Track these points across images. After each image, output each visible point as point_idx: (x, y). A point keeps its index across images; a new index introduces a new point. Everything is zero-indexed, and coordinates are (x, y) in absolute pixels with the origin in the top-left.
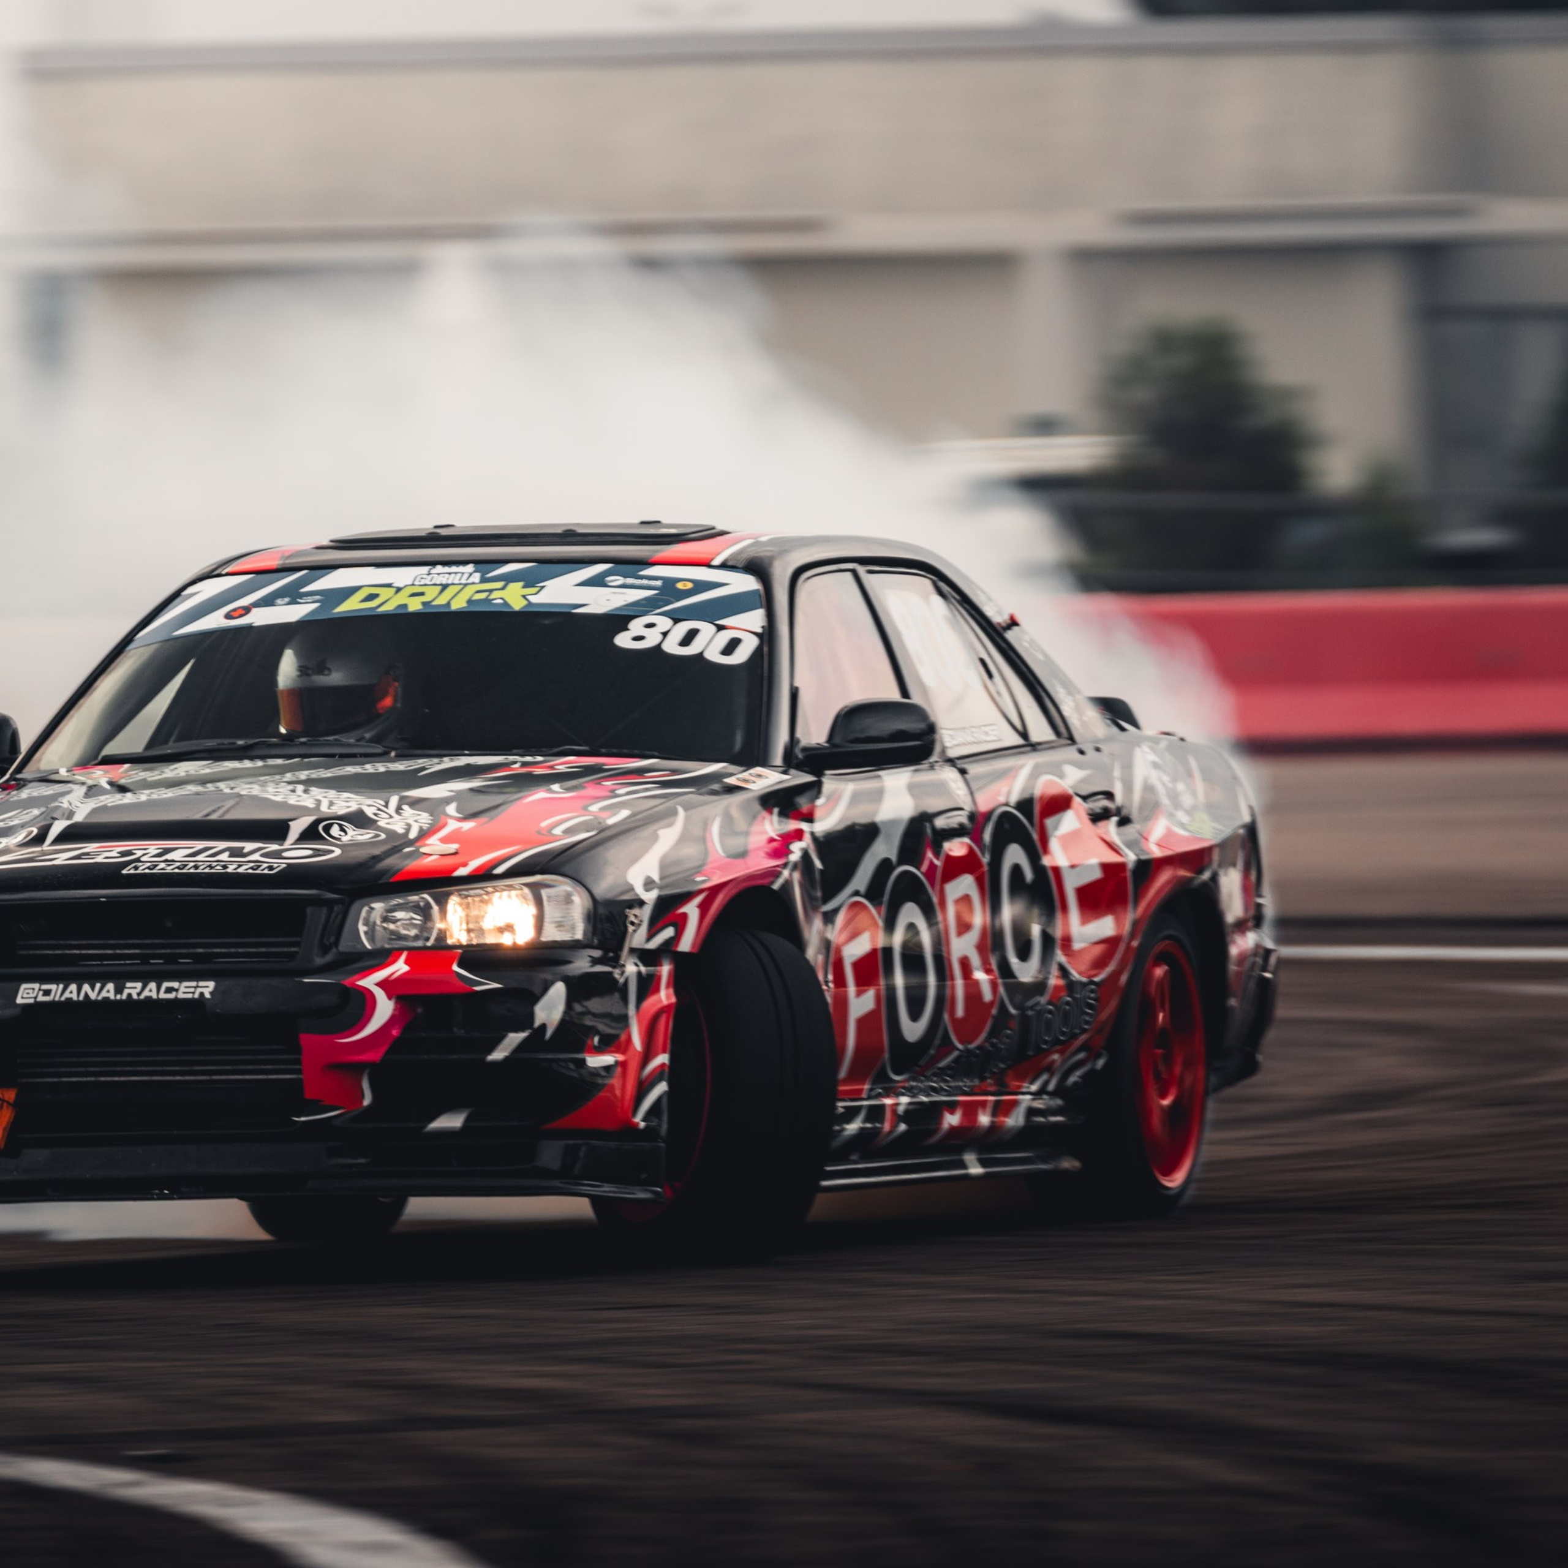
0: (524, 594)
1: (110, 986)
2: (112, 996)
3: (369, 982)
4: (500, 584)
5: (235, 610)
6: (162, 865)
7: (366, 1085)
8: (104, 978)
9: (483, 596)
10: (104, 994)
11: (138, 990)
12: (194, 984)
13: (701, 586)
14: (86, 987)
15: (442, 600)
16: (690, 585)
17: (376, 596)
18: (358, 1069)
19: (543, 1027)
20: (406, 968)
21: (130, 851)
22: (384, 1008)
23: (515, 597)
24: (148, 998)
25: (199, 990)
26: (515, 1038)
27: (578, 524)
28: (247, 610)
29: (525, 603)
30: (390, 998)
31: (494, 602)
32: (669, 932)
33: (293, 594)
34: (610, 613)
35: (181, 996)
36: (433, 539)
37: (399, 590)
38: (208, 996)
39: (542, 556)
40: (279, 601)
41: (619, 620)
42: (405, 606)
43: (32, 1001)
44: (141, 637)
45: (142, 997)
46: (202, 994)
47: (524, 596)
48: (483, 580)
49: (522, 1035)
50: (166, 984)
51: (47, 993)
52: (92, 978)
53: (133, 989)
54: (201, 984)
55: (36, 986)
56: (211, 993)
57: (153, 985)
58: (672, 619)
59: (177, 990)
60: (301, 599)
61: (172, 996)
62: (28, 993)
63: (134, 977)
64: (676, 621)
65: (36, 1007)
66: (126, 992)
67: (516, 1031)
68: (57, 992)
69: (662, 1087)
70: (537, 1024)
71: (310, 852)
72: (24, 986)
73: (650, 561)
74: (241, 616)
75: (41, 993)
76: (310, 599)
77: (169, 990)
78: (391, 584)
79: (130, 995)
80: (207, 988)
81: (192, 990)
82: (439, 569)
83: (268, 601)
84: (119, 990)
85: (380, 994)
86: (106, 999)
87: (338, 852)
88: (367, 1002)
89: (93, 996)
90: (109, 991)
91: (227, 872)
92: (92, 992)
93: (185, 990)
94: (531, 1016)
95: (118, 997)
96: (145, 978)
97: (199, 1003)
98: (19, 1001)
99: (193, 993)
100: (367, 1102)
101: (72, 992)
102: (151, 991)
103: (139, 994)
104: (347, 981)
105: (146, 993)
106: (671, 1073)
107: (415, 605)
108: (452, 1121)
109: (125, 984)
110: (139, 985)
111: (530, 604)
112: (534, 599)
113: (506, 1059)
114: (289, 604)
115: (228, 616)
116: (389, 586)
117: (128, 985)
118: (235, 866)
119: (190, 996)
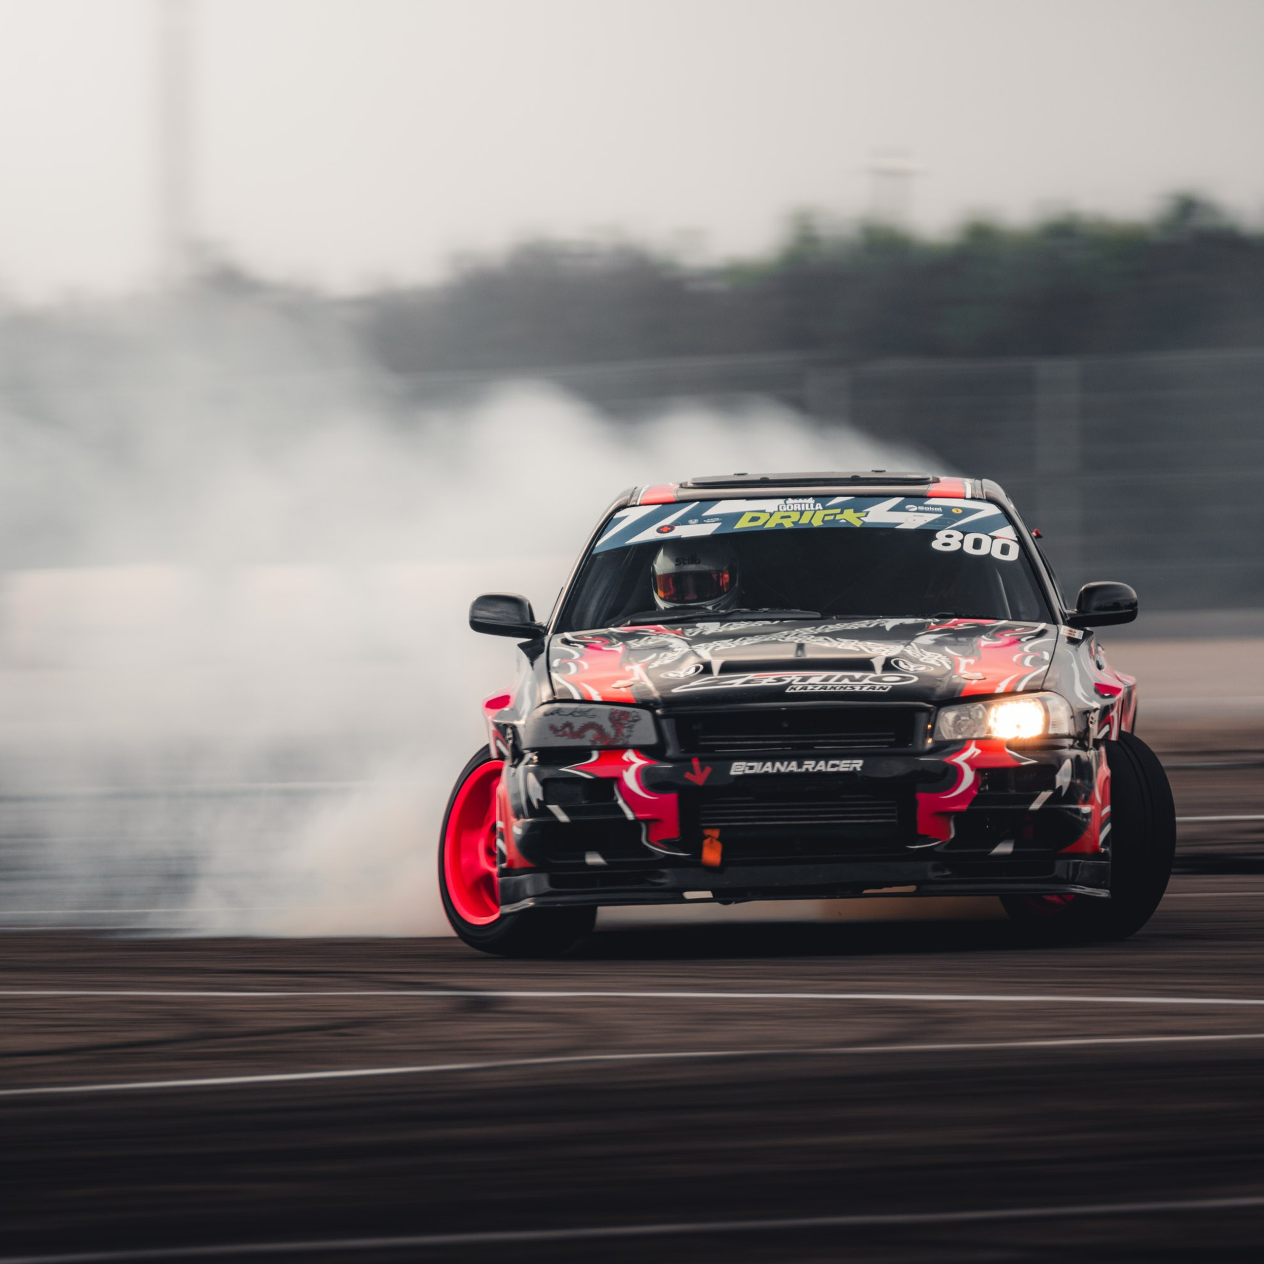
0: (858, 516)
1: (794, 764)
2: (795, 769)
3: (960, 760)
4: (838, 511)
5: (662, 527)
6: (810, 687)
7: (952, 825)
8: (790, 758)
9: (832, 517)
10: (790, 769)
11: (812, 766)
12: (849, 762)
13: (967, 512)
14: (778, 764)
15: (805, 520)
16: (960, 511)
17: (758, 518)
18: (948, 814)
19: (1061, 788)
20: (979, 751)
21: (780, 678)
22: (969, 777)
23: (850, 517)
24: (820, 771)
25: (853, 766)
26: (1045, 795)
27: (861, 473)
28: (671, 528)
29: (862, 522)
30: (972, 770)
31: (841, 521)
32: (1106, 729)
33: (697, 517)
34: (920, 528)
35: (842, 769)
36: (764, 482)
37: (771, 515)
38: (859, 769)
39: (855, 493)
40: (691, 521)
41: (927, 534)
42: (782, 524)
43: (741, 773)
44: (599, 546)
45: (816, 770)
46: (855, 768)
47: (859, 518)
48: (825, 508)
49: (1048, 793)
50: (831, 762)
51: (751, 768)
52: (782, 759)
53: (809, 765)
54: (855, 761)
55: (744, 763)
56: (861, 767)
57: (822, 763)
58: (962, 532)
59: (838, 766)
60: (706, 520)
61: (835, 769)
62: (738, 768)
63: (810, 758)
64: (965, 533)
65: (743, 778)
66: (805, 767)
67: (1045, 790)
68: (758, 768)
69: (1108, 828)
70: (1057, 786)
71: (898, 679)
72: (736, 764)
73: (928, 495)
74: (668, 531)
75: (747, 768)
76: (713, 520)
77: (833, 766)
78: (765, 510)
79: (807, 769)
80: (858, 764)
81: (848, 765)
82: (790, 501)
83: (683, 521)
84: (800, 766)
85: (966, 768)
86: (791, 772)
87: (916, 679)
88: (958, 772)
89: (783, 769)
90: (793, 767)
91: (855, 691)
92: (781, 767)
93: (844, 765)
94: (1054, 781)
95: (800, 770)
96: (817, 758)
97: (853, 773)
98: (732, 773)
99: (849, 767)
100: (952, 836)
101: (768, 768)
102: (822, 766)
103: (814, 768)
104: (946, 759)
105: (818, 768)
106: (1113, 817)
107: (788, 524)
108: (1005, 848)
109: (803, 762)
110: (813, 763)
111: (864, 522)
112: (866, 520)
113: (1041, 809)
114: (699, 523)
115: (659, 531)
116: (763, 511)
117: (806, 762)
118: (859, 688)
119: (846, 769)
